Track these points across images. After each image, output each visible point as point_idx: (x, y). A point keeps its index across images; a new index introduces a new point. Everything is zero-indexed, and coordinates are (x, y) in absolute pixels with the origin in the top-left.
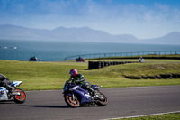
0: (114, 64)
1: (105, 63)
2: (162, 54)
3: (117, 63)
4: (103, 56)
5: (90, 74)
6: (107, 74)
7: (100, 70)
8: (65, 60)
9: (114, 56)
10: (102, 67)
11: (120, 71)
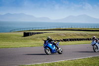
0: (38, 33)
1: (33, 33)
2: (64, 28)
3: (39, 33)
4: (32, 29)
5: (24, 39)
6: (34, 39)
7: (30, 37)
8: (11, 31)
9: (38, 29)
10: (31, 35)
11: (41, 37)
